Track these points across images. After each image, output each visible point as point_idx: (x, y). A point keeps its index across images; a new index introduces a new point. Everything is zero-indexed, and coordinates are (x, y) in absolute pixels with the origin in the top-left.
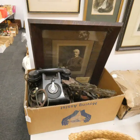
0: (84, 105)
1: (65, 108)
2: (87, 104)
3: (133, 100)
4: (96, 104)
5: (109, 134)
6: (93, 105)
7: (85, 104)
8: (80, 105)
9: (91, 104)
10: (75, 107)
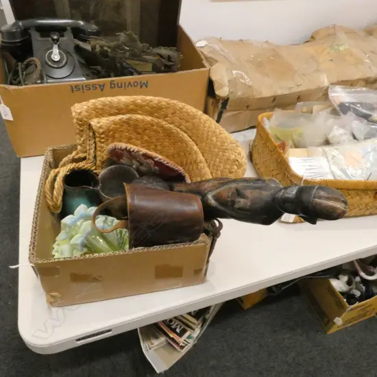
0: (120, 86)
1: (80, 89)
2: (127, 85)
3: (226, 82)
4: (147, 86)
5: (145, 103)
6: (141, 87)
7: (123, 86)
8: (113, 86)
9: (136, 84)
10: (102, 90)
